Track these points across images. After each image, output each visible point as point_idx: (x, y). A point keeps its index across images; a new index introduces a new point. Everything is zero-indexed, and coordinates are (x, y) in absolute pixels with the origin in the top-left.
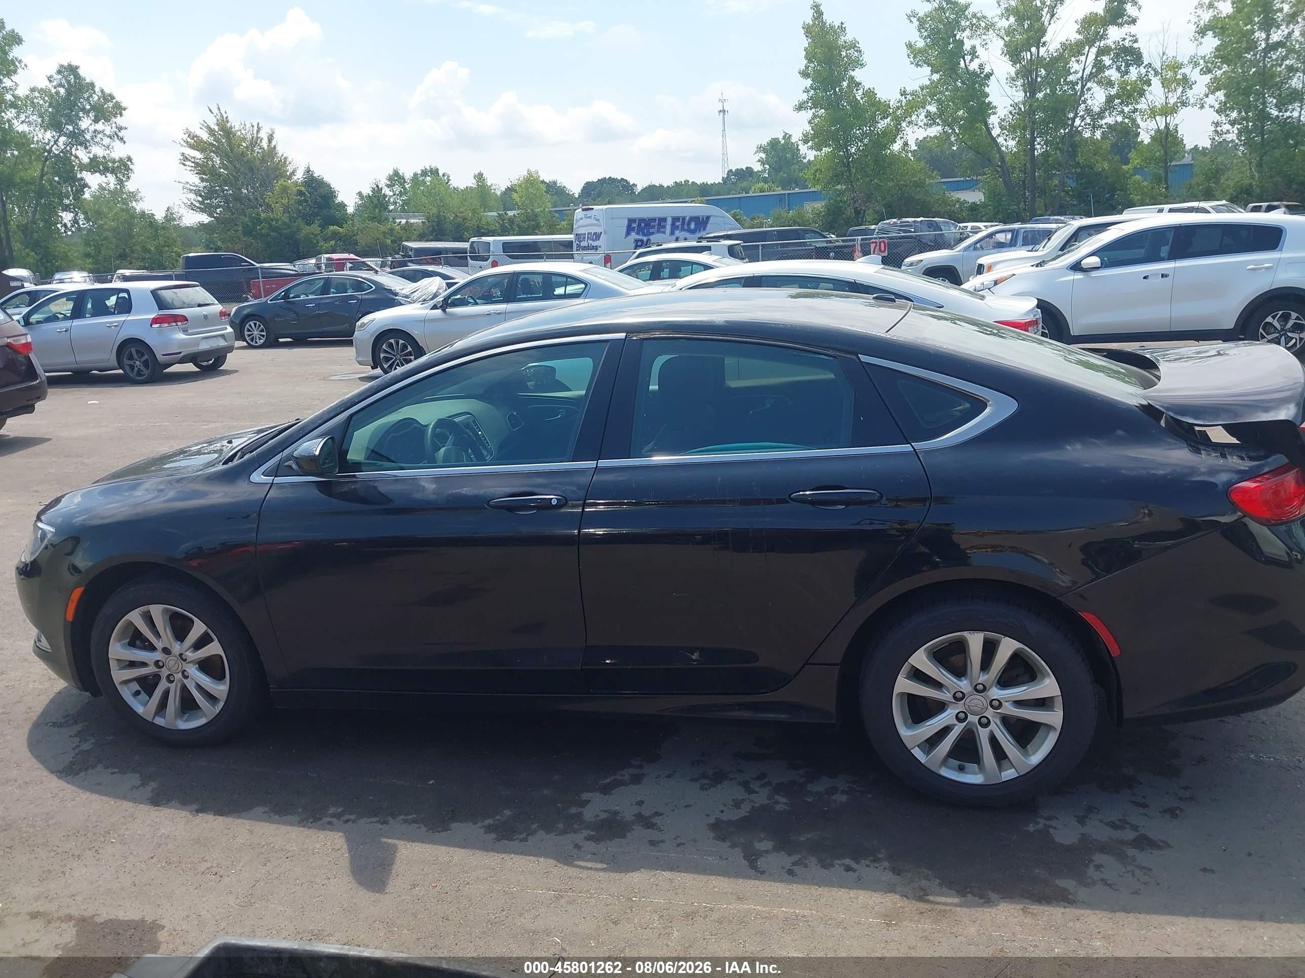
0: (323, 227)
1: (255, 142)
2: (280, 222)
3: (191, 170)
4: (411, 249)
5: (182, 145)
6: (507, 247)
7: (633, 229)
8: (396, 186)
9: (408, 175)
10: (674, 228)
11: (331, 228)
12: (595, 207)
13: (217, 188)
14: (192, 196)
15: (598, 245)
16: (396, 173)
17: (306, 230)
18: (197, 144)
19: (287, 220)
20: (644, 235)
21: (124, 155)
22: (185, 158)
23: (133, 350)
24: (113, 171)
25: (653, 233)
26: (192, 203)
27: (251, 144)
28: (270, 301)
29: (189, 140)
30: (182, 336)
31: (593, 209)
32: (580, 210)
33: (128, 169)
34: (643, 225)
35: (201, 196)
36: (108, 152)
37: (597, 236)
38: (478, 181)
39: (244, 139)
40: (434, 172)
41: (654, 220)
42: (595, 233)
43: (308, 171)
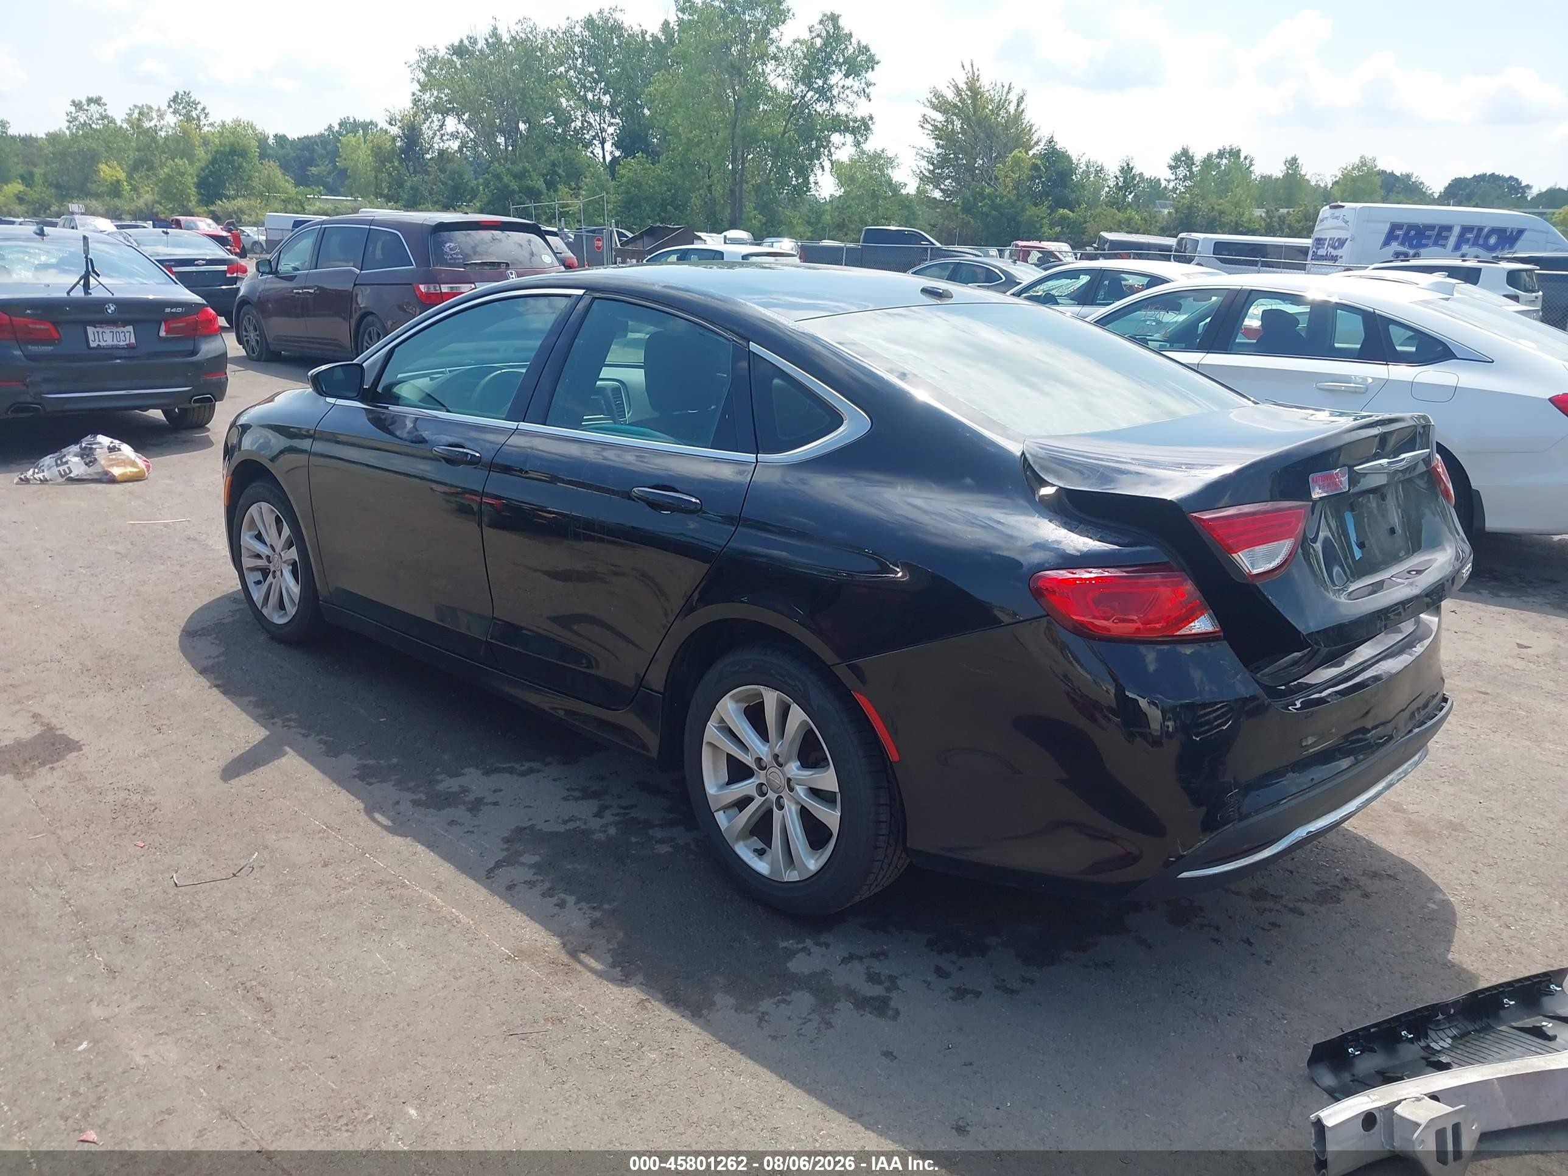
0: (1052, 209)
1: (1001, 105)
2: (1005, 200)
3: (928, 134)
4: (1106, 241)
5: (925, 106)
6: (1219, 247)
7: (1396, 238)
8: (1181, 168)
9: (1199, 155)
10: (1462, 240)
11: (1061, 211)
12: (1347, 205)
13: (952, 156)
14: (924, 164)
15: (1340, 255)
16: (1185, 152)
17: (1031, 211)
18: (941, 105)
19: (1013, 198)
20: (1411, 246)
21: (866, 114)
22: (925, 119)
24: (853, 132)
25: (1426, 246)
26: (921, 172)
27: (997, 107)
29: (934, 100)
31: (1343, 207)
32: (1328, 207)
33: (867, 128)
34: (1413, 233)
35: (933, 164)
36: (851, 110)
37: (1342, 243)
38: (1288, 168)
39: (992, 100)
40: (1235, 154)
41: (1432, 227)
42: (1339, 239)
43: (1051, 141)
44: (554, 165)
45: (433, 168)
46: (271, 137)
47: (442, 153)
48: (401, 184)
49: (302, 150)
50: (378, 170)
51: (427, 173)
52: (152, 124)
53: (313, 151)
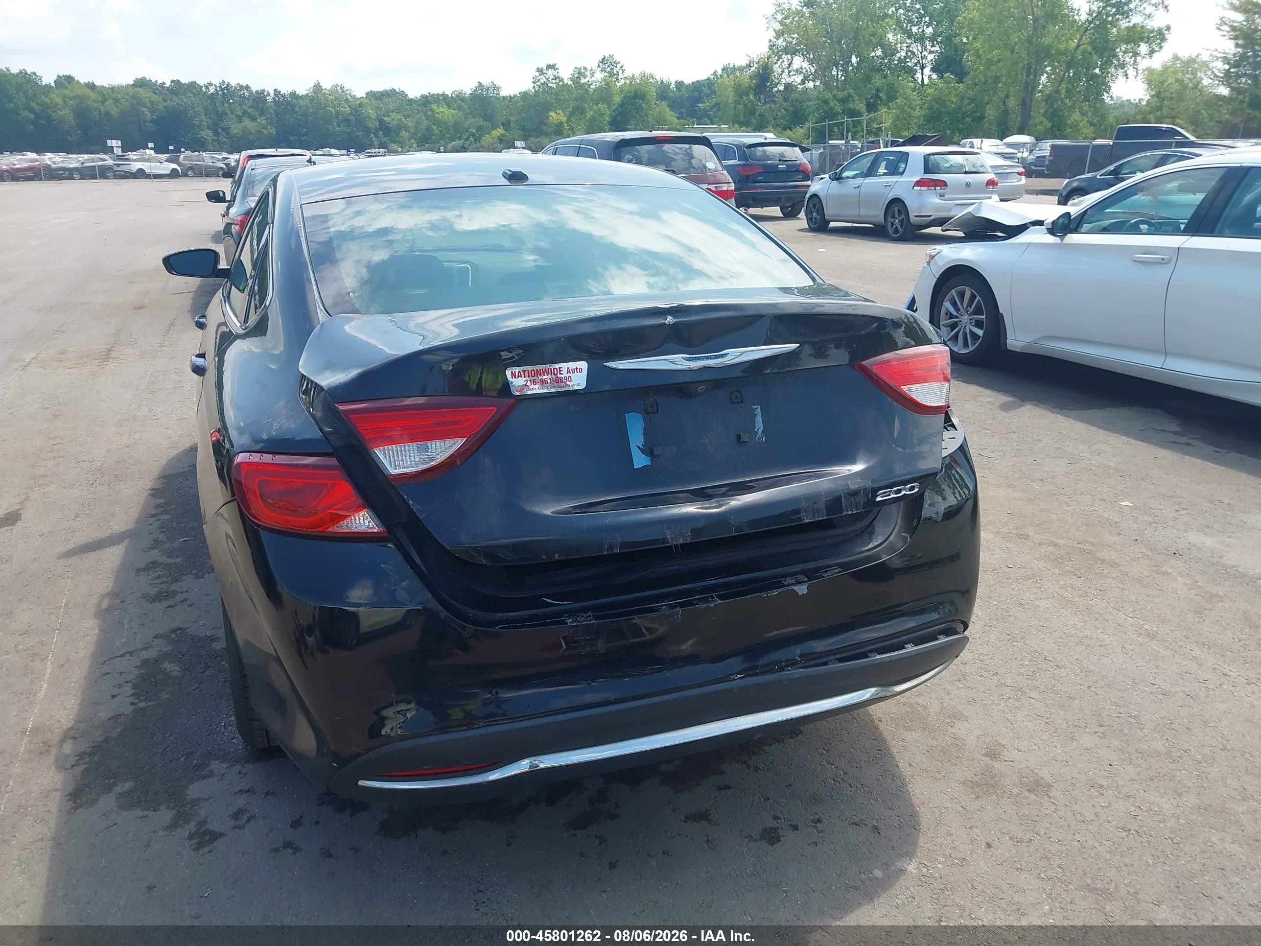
3: (1226, 35)
5: (1226, 8)
13: (1250, 54)
14: (1221, 62)
21: (1163, 24)
22: (1223, 21)
23: (896, 209)
24: (1148, 41)
26: (1218, 70)
28: (1100, 176)
30: (937, 200)
33: (1163, 37)
35: (1229, 63)
36: (1147, 21)
44: (878, 90)
45: (779, 99)
46: (673, 83)
47: (788, 86)
48: (753, 113)
49: (693, 91)
50: (737, 103)
51: (775, 102)
52: (586, 81)
53: (700, 92)
